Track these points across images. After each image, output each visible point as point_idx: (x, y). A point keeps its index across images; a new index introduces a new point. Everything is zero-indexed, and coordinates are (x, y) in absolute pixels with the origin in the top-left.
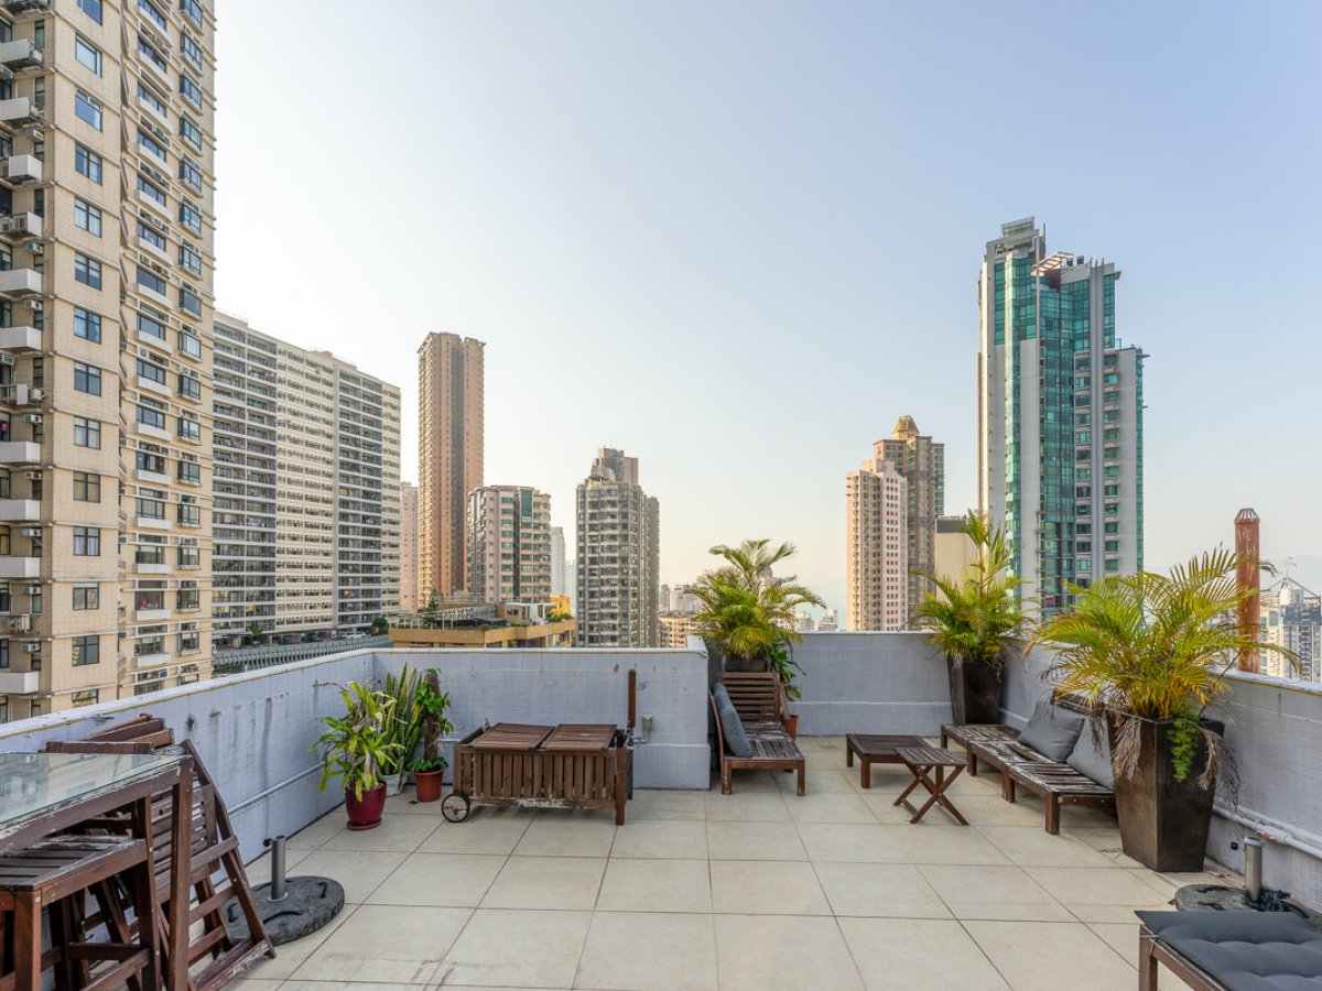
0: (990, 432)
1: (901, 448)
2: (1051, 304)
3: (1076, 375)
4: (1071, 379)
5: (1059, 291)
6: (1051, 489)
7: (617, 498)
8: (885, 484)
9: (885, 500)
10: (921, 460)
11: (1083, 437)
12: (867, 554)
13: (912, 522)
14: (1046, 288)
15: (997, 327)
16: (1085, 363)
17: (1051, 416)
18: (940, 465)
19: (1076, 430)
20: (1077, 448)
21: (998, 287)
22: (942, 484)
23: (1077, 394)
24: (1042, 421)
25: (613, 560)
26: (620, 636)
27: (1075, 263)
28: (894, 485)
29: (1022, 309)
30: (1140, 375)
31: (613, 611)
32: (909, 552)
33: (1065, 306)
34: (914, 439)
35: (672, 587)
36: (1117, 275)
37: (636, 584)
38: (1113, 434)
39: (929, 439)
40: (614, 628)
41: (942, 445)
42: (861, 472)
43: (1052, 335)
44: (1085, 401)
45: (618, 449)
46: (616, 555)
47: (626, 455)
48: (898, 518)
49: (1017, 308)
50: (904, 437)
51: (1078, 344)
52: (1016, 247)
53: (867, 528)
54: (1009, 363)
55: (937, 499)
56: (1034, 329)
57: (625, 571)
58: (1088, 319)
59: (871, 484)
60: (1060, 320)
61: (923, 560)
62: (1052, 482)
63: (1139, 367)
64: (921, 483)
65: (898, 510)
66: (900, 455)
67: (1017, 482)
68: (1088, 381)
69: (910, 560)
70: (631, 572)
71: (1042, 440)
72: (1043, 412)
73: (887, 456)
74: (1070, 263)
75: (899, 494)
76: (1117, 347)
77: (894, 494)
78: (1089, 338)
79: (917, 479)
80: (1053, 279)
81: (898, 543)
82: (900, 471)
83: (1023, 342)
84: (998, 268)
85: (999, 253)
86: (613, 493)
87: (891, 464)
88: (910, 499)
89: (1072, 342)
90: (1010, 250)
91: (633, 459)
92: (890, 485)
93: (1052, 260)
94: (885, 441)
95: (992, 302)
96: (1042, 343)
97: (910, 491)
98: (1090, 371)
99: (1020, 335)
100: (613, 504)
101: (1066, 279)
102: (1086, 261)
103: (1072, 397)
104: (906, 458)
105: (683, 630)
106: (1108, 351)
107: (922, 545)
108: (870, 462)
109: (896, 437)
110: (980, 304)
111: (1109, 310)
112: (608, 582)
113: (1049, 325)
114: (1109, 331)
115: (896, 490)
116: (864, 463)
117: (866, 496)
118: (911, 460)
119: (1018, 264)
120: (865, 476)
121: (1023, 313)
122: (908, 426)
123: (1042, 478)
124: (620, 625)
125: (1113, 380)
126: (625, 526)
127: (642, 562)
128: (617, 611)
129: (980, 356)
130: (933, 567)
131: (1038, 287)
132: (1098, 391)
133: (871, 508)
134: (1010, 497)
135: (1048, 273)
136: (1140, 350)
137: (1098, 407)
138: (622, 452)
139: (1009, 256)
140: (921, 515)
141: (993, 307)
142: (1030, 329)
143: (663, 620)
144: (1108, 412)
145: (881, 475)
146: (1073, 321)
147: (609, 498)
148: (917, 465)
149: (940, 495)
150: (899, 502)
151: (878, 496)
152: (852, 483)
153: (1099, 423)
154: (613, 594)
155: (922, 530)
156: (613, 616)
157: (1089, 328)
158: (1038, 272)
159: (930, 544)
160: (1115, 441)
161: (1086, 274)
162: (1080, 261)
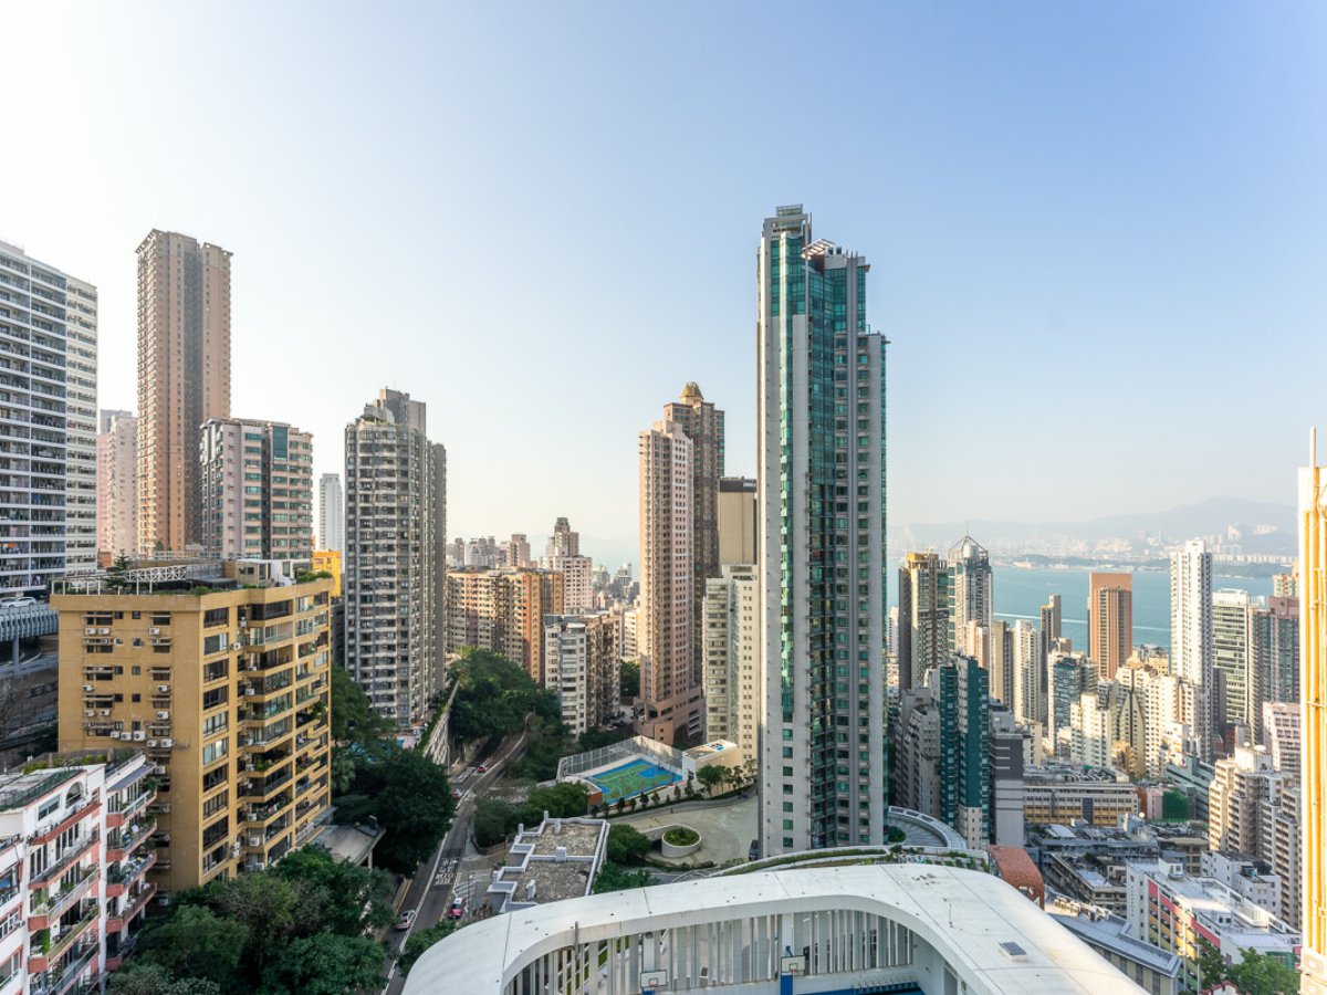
0: (767, 398)
1: (688, 412)
2: (817, 286)
3: (837, 353)
4: (832, 355)
5: (823, 274)
6: (817, 454)
7: (395, 442)
8: (674, 445)
9: (674, 460)
10: (706, 425)
11: (841, 408)
12: (658, 510)
13: (698, 481)
14: (813, 271)
15: (773, 300)
16: (843, 343)
17: (816, 387)
18: (721, 431)
19: (837, 402)
20: (837, 418)
21: (774, 263)
22: (723, 448)
23: (837, 369)
24: (810, 390)
25: (390, 510)
26: (399, 595)
27: (835, 252)
28: (682, 446)
29: (794, 286)
30: (884, 359)
31: (390, 567)
32: (695, 510)
33: (828, 289)
34: (699, 405)
35: (467, 540)
36: (866, 268)
37: (417, 537)
38: (863, 408)
39: (712, 405)
40: (391, 586)
41: (723, 412)
42: (653, 431)
43: (817, 314)
44: (843, 377)
45: (403, 392)
46: (395, 505)
47: (411, 398)
48: (686, 477)
49: (790, 283)
50: (691, 402)
51: (838, 326)
52: (788, 229)
53: (658, 486)
54: (783, 334)
55: (718, 462)
56: (805, 305)
57: (405, 523)
58: (846, 303)
59: (661, 443)
60: (824, 301)
61: (706, 517)
62: (817, 447)
63: (883, 352)
64: (705, 446)
65: (686, 470)
66: (687, 419)
67: (790, 445)
68: (845, 359)
69: (695, 517)
70: (411, 524)
71: (810, 408)
72: (811, 383)
73: (676, 418)
74: (831, 252)
75: (686, 455)
76: (867, 332)
77: (682, 454)
78: (846, 320)
79: (702, 442)
80: (818, 263)
81: (686, 500)
82: (687, 433)
83: (794, 316)
84: (774, 245)
85: (775, 231)
86: (390, 436)
87: (679, 426)
88: (696, 460)
89: (833, 322)
90: (784, 230)
91: (419, 404)
92: (679, 446)
93: (816, 248)
94: (674, 404)
95: (769, 275)
96: (810, 319)
97: (696, 453)
98: (846, 351)
99: (793, 309)
100: (390, 448)
101: (830, 264)
102: (843, 252)
103: (833, 372)
104: (693, 422)
105: (476, 586)
106: (860, 334)
107: (706, 504)
108: (661, 422)
109: (683, 401)
110: (759, 276)
111: (861, 299)
112: (384, 535)
113: (816, 304)
114: (861, 317)
115: (683, 448)
116: (655, 423)
117: (657, 455)
118: (697, 424)
119: (791, 243)
120: (656, 436)
121: (795, 290)
122: (694, 392)
123: (810, 444)
124: (398, 583)
125: (864, 360)
126: (405, 474)
127: (426, 513)
128: (395, 567)
129: (759, 325)
130: (716, 524)
131: (807, 268)
132: (853, 369)
133: (661, 467)
134: (784, 460)
135: (814, 257)
136: (883, 337)
137: (853, 384)
138: (408, 395)
139: (783, 235)
140: (705, 475)
141: (770, 280)
142: (800, 304)
143: (454, 575)
144: (861, 388)
145: (670, 436)
146: (834, 304)
147: (385, 441)
148: (702, 426)
149: (721, 457)
150: (686, 463)
151: (667, 456)
152: (644, 442)
153: (854, 399)
154: (390, 548)
155: (706, 489)
156: (390, 573)
157: (846, 311)
158: (806, 256)
159: (713, 503)
160: (866, 415)
161: (842, 264)
162: (839, 251)
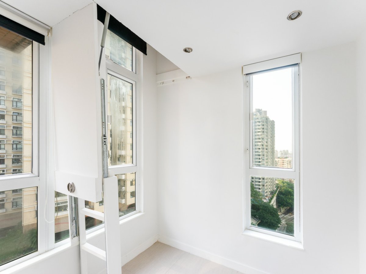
7: (260, 120)
25: (259, 139)
26: (262, 161)
31: (259, 154)
37: (267, 146)
40: (260, 159)
45: (260, 109)
46: (260, 137)
47: (263, 110)
57: (263, 142)
70: (265, 142)
91: (265, 111)
100: (259, 122)
105: (283, 163)
112: (258, 145)
124: (262, 158)
126: (263, 129)
127: (269, 139)
128: (260, 154)
143: (276, 159)
147: (258, 120)
154: (259, 149)
156: (259, 155)
